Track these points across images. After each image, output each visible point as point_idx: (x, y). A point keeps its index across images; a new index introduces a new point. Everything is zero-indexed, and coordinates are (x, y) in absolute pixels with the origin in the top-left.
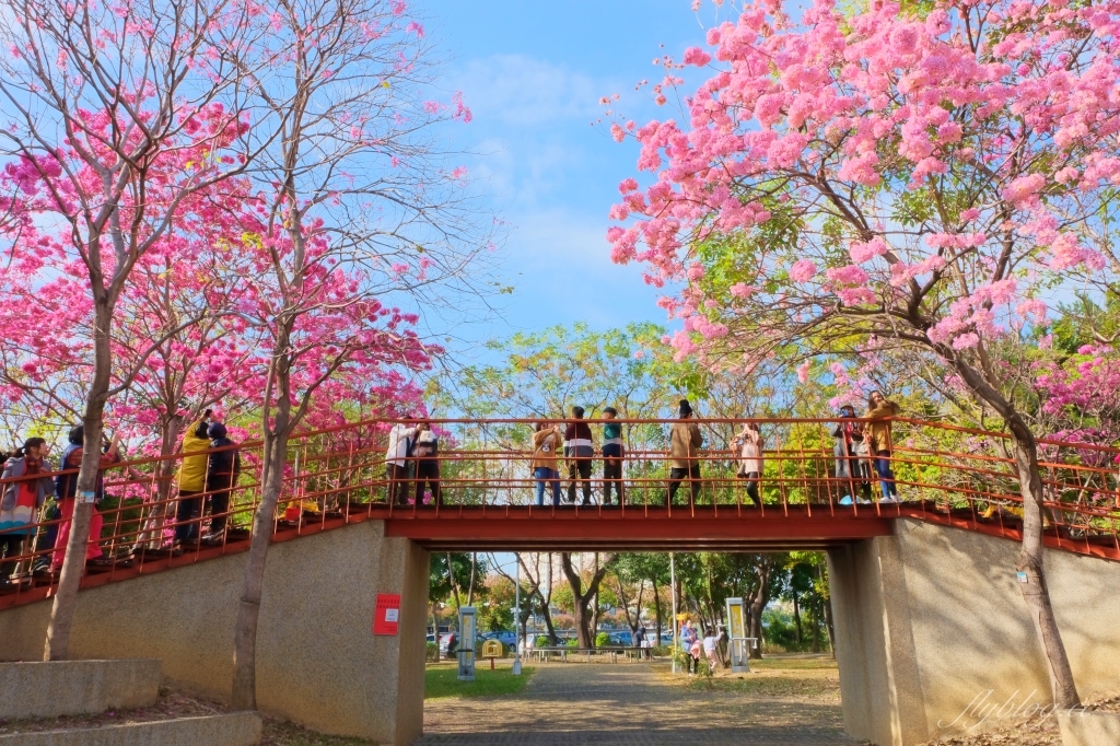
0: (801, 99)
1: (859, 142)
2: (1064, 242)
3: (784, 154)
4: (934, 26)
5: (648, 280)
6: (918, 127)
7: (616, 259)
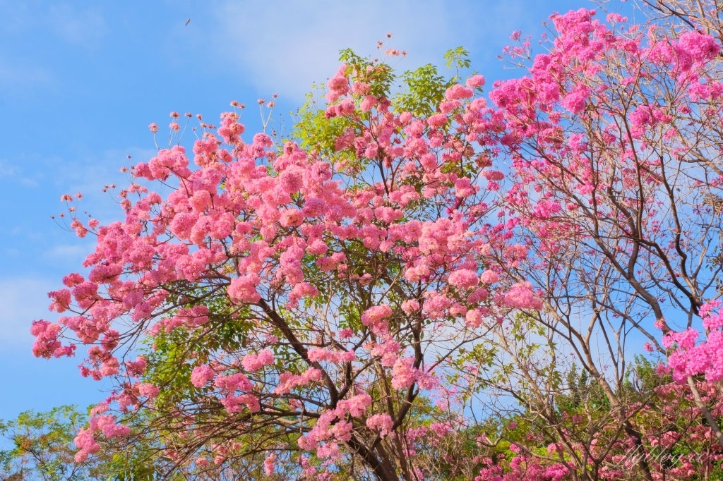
0: (202, 220)
1: (248, 263)
2: (401, 364)
3: (189, 267)
4: (316, 174)
5: (86, 372)
6: (293, 256)
7: (37, 353)
